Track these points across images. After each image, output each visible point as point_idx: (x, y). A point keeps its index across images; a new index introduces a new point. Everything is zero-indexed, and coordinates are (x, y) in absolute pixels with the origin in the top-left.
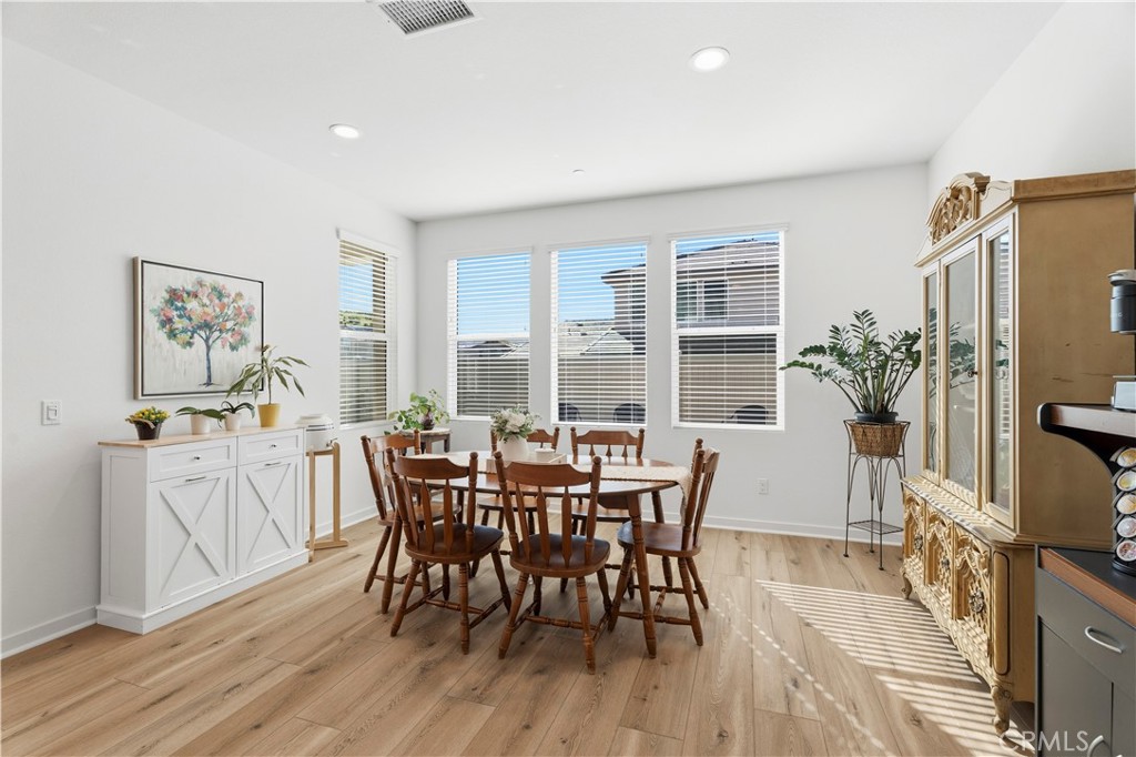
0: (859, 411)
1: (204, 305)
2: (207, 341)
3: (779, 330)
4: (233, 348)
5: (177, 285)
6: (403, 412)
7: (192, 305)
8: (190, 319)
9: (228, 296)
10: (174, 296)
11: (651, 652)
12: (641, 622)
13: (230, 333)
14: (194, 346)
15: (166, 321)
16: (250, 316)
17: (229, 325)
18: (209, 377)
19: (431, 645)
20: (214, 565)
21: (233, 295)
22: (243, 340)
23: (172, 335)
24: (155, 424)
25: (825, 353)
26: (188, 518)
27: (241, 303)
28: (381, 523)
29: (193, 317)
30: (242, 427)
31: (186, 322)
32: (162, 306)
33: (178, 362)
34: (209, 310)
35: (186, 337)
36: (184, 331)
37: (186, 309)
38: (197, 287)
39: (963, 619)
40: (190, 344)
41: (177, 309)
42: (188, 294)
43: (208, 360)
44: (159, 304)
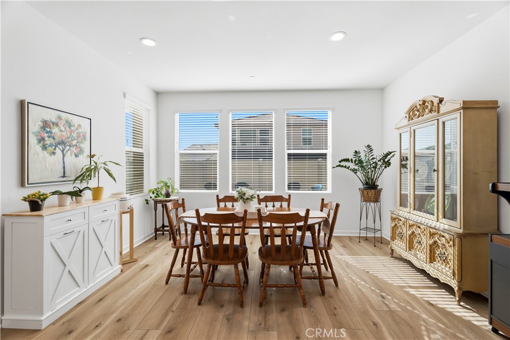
0: (364, 184)
1: (61, 131)
2: (63, 151)
3: (329, 152)
4: (76, 156)
5: (47, 118)
6: (156, 189)
7: (55, 130)
8: (54, 139)
9: (74, 126)
10: (46, 125)
11: (323, 293)
12: (318, 280)
13: (75, 147)
14: (56, 155)
15: (41, 140)
16: (84, 137)
17: (74, 142)
18: (64, 173)
19: (222, 306)
20: (77, 281)
21: (76, 126)
22: (81, 151)
23: (44, 147)
24: (42, 201)
25: (349, 162)
26: (64, 256)
27: (80, 130)
28: (173, 247)
29: (56, 138)
30: (85, 201)
31: (52, 140)
32: (39, 130)
33: (47, 164)
34: (64, 134)
35: (51, 149)
36: (51, 145)
37: (52, 132)
38: (58, 120)
39: (432, 263)
40: (54, 153)
41: (47, 132)
42: (53, 124)
43: (64, 163)
44: (37, 129)
